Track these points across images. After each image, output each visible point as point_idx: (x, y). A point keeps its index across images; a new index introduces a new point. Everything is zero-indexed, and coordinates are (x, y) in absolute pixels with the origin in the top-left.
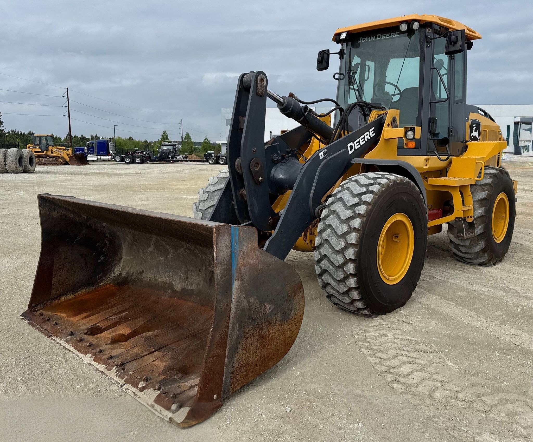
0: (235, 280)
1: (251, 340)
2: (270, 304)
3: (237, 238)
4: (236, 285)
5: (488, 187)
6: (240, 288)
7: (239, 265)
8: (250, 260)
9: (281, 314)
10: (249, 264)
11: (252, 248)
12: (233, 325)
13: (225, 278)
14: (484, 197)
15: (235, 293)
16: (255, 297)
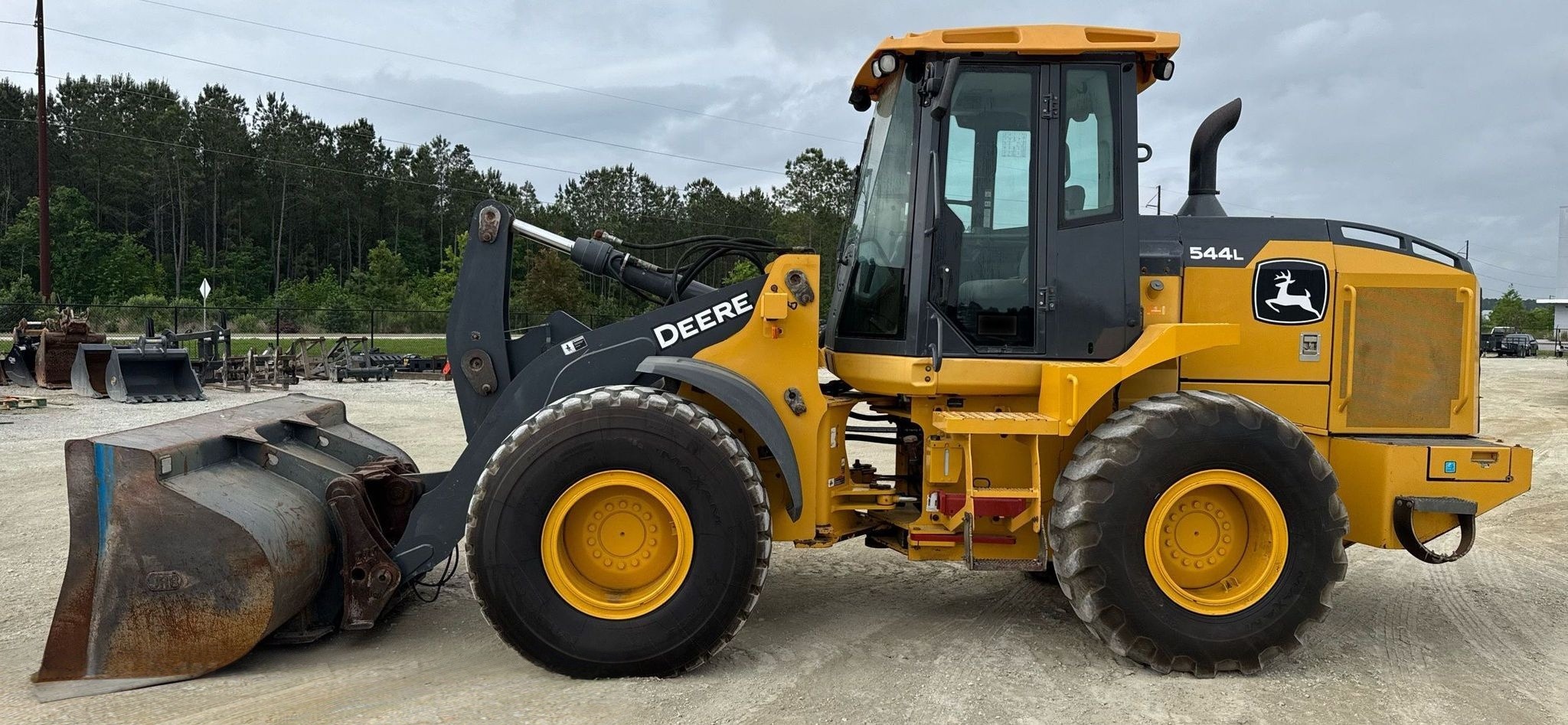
0: (109, 522)
1: (148, 621)
2: (188, 574)
3: (111, 463)
4: (111, 531)
5: (1121, 447)
6: (122, 537)
7: (117, 503)
8: (139, 499)
9: (216, 596)
10: (137, 504)
11: (143, 482)
12: (108, 587)
13: (84, 515)
14: (1094, 471)
15: (110, 542)
16: (153, 557)
